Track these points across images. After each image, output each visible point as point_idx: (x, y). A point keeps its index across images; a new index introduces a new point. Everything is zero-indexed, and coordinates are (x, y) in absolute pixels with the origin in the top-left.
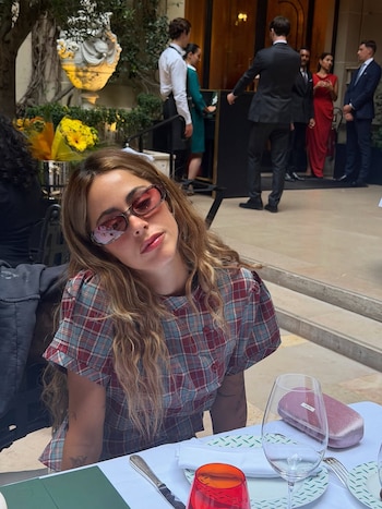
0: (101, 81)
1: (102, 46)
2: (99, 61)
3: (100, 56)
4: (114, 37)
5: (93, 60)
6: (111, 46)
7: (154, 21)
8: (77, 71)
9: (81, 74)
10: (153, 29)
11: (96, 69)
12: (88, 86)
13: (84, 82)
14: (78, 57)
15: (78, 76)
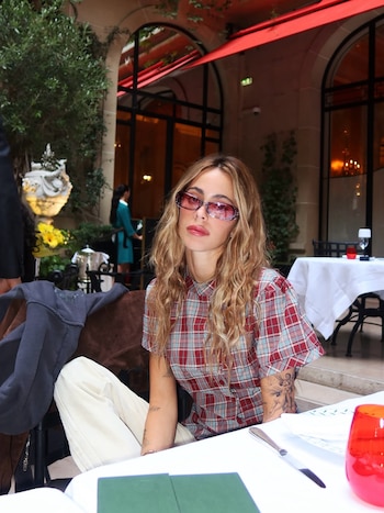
0: (56, 210)
1: (58, 183)
2: (55, 194)
3: (57, 190)
4: (67, 178)
5: (51, 193)
6: (65, 184)
7: (92, 171)
8: (38, 201)
9: (40, 203)
10: (92, 177)
11: (53, 200)
12: (45, 213)
13: (42, 210)
14: (40, 191)
15: (38, 205)
